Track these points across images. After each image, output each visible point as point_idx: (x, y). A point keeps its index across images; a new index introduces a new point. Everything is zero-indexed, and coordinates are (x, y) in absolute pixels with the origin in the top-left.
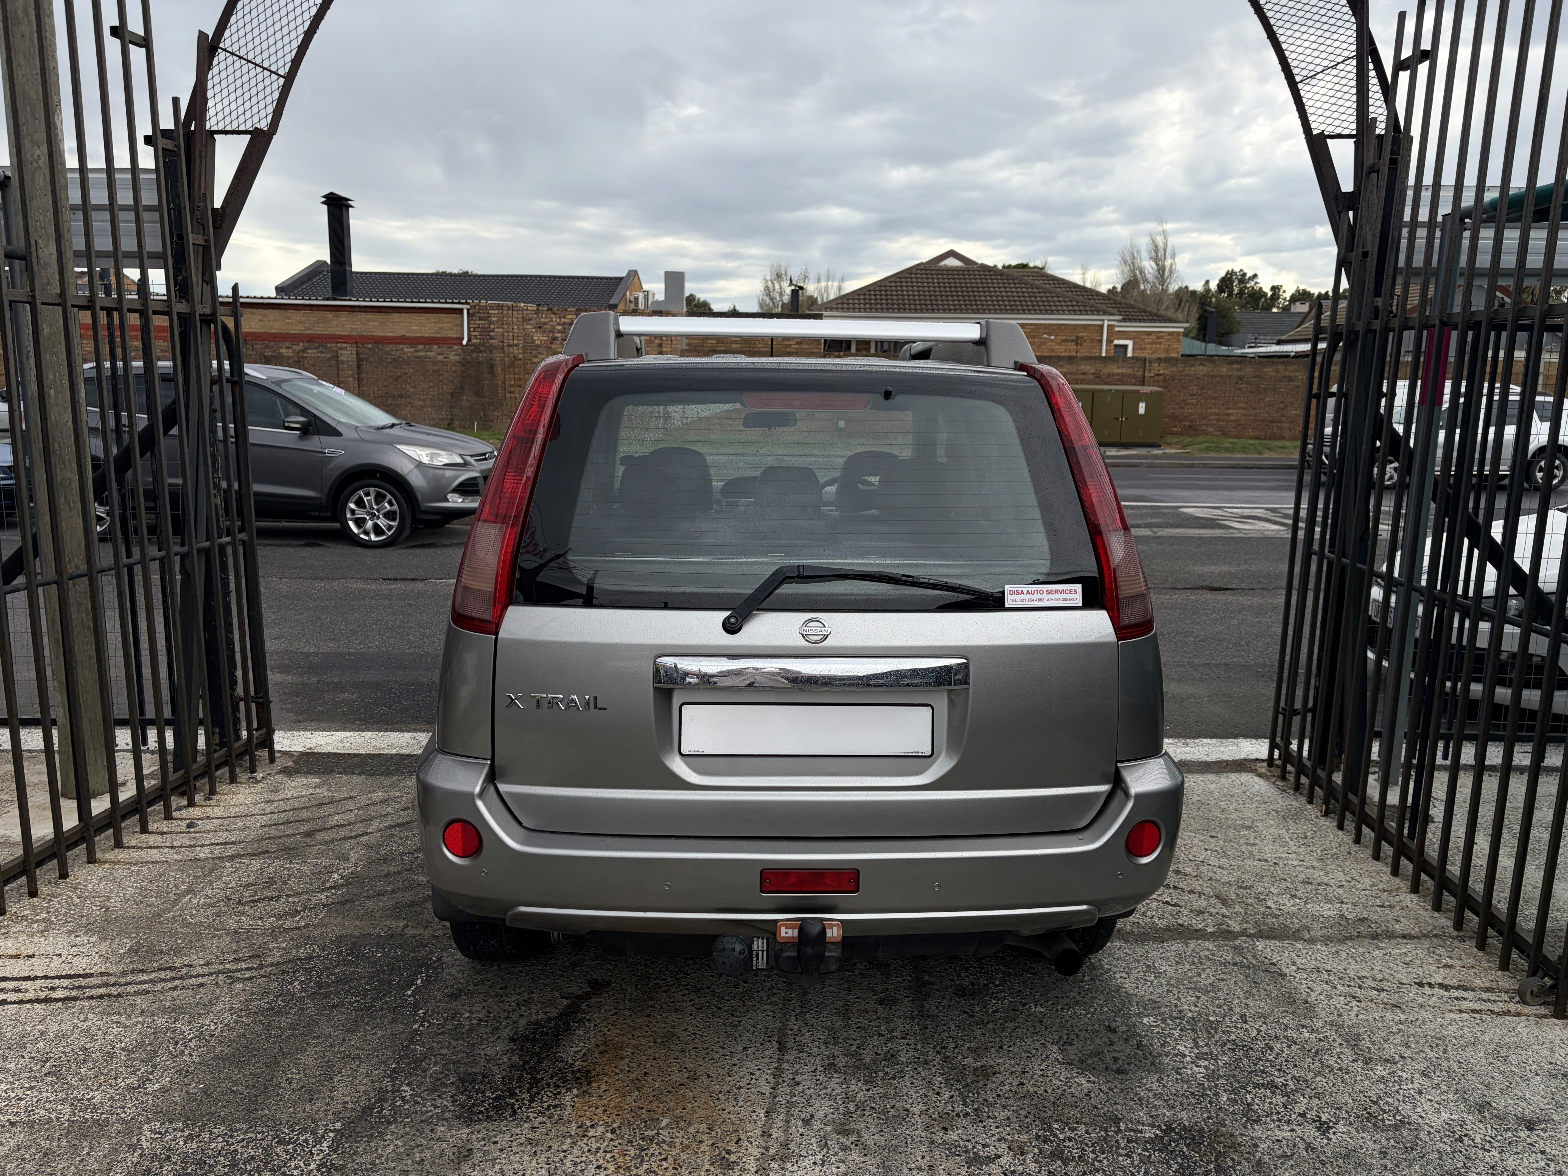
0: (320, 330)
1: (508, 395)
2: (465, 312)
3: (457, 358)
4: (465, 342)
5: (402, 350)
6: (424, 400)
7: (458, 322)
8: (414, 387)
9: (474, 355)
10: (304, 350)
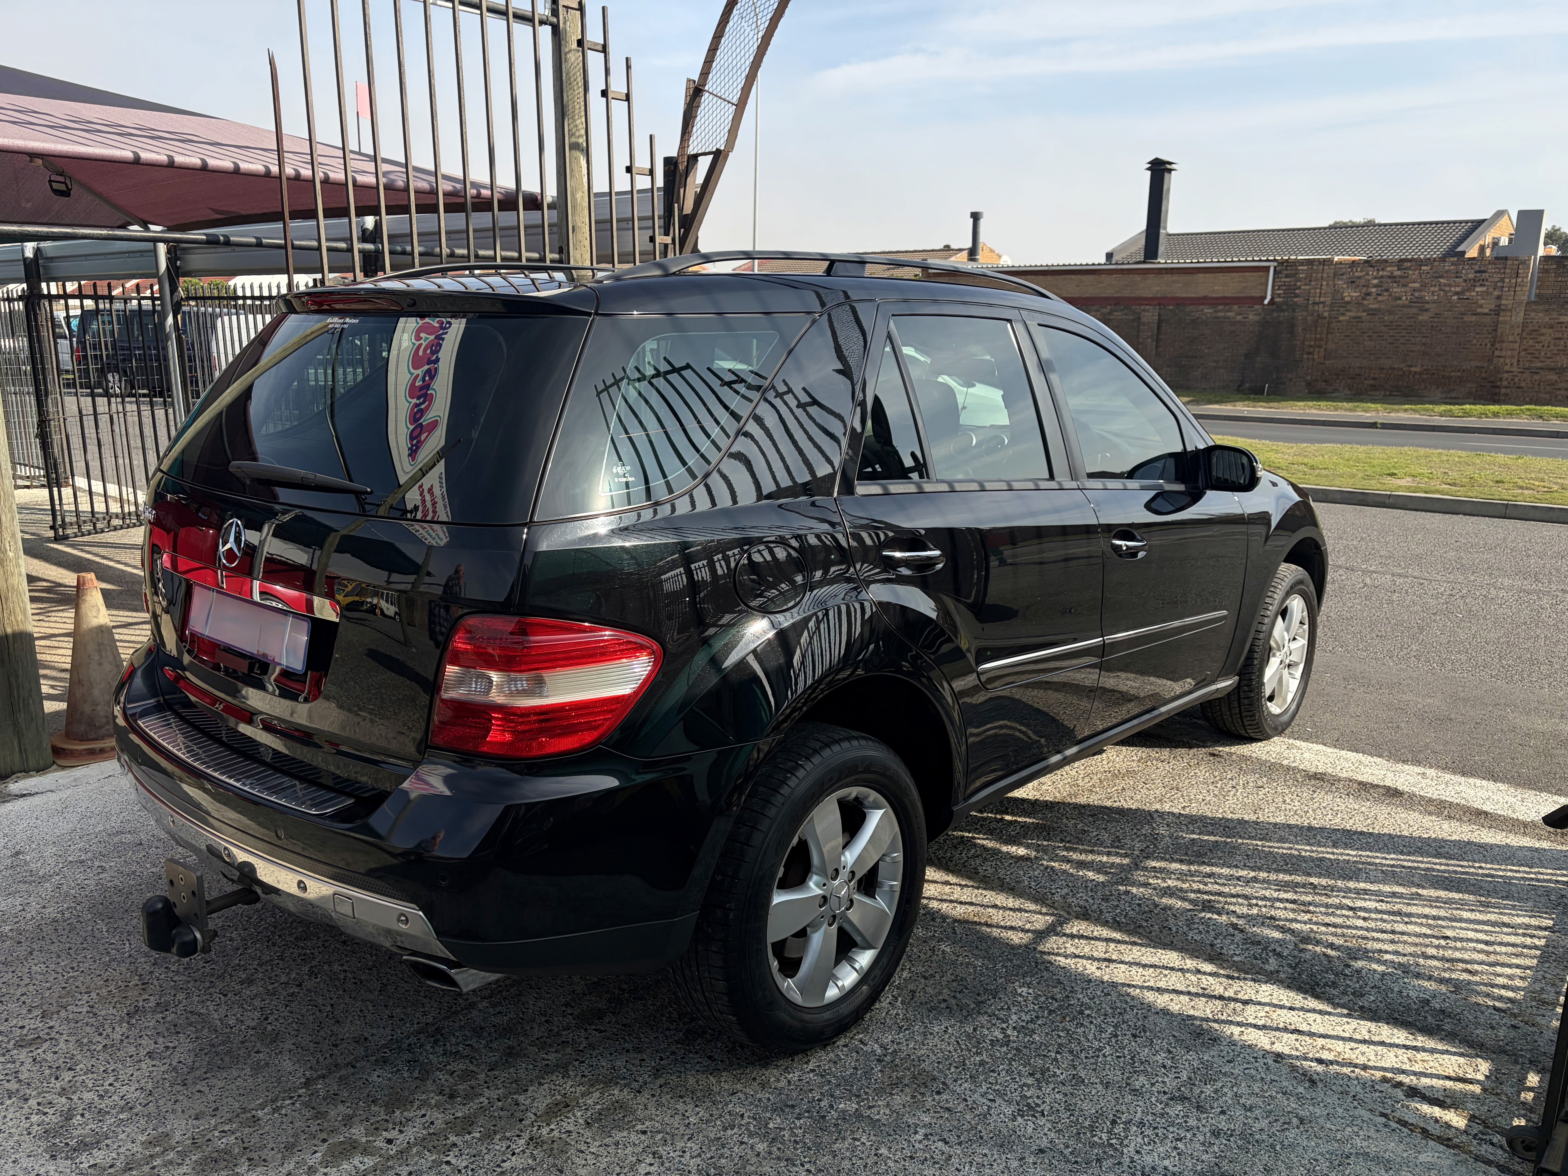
0: (1126, 293)
1: (1305, 356)
2: (1272, 270)
3: (1256, 318)
4: (1266, 302)
5: (1202, 310)
6: (1217, 362)
7: (1263, 280)
8: (1209, 348)
9: (1275, 314)
10: (1110, 313)
